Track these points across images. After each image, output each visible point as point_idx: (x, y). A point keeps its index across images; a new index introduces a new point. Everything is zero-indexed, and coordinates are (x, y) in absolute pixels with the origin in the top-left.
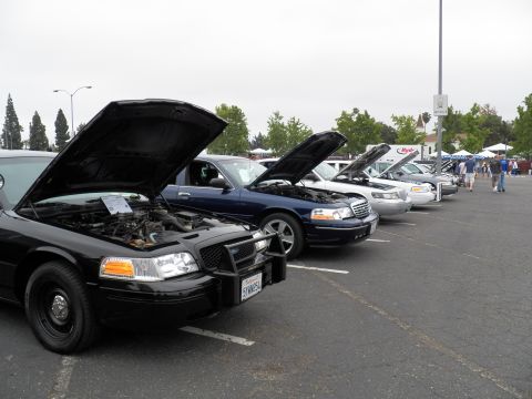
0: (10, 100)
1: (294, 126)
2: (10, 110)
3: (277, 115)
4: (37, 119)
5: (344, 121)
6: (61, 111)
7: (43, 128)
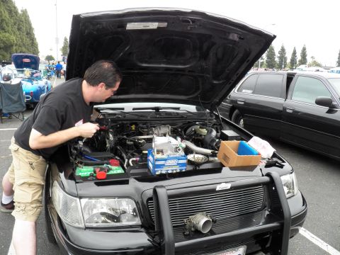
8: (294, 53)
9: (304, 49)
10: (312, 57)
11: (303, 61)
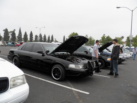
0: (20, 28)
1: (91, 38)
2: (20, 31)
3: (87, 35)
4: (26, 33)
5: (103, 38)
6: (31, 32)
7: (27, 35)
8: (49, 37)
9: (52, 36)
10: (55, 39)
11: (52, 40)
